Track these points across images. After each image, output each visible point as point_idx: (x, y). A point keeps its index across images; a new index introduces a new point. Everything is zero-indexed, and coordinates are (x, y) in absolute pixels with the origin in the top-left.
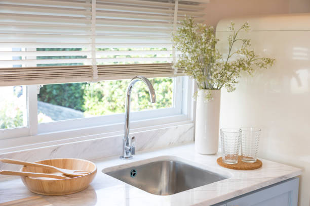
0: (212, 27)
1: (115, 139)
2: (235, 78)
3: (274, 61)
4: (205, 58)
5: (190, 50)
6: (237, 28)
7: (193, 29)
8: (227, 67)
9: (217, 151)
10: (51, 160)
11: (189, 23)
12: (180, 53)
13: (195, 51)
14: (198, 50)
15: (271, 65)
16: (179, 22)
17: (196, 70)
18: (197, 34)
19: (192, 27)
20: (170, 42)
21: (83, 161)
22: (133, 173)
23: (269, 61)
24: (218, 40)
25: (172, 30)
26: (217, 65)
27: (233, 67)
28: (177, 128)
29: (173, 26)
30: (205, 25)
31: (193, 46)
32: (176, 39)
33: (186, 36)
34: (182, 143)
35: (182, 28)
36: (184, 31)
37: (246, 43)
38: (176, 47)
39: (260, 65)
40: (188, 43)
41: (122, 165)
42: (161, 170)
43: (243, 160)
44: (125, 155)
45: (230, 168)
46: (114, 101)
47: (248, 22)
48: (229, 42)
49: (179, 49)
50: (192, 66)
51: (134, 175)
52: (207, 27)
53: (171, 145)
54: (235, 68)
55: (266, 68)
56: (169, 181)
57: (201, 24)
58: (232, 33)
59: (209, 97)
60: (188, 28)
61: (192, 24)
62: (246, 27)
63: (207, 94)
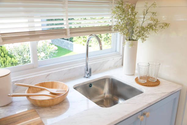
0: (134, 5)
1: (81, 67)
2: (147, 35)
3: (169, 25)
4: (130, 23)
5: (122, 19)
6: (148, 5)
7: (123, 6)
8: (143, 29)
9: (135, 73)
10: (45, 83)
11: (121, 2)
12: (116, 20)
13: (124, 19)
14: (126, 18)
15: (167, 27)
16: (116, 2)
17: (125, 30)
18: (125, 9)
19: (122, 5)
20: (110, 13)
21: (62, 83)
22: (90, 85)
23: (166, 25)
24: (137, 12)
25: (112, 7)
26: (137, 27)
27: (146, 29)
28: (113, 59)
29: (112, 5)
30: (130, 4)
31: (123, 16)
32: (114, 12)
33: (119, 10)
34: (116, 67)
35: (118, 6)
36: (119, 7)
37: (154, 14)
38: (114, 17)
39: (161, 27)
40: (120, 14)
41: (84, 82)
42: (105, 83)
43: (149, 80)
44: (86, 76)
45: (143, 85)
46: (85, 38)
47: (155, 2)
48: (143, 13)
49: (115, 18)
50: (123, 28)
51: (91, 86)
52: (131, 5)
53: (110, 68)
54: (147, 30)
55: (164, 28)
56: (109, 88)
57: (128, 3)
58: (146, 8)
59: (132, 45)
60: (121, 6)
61: (122, 3)
62: (154, 5)
63: (130, 43)
